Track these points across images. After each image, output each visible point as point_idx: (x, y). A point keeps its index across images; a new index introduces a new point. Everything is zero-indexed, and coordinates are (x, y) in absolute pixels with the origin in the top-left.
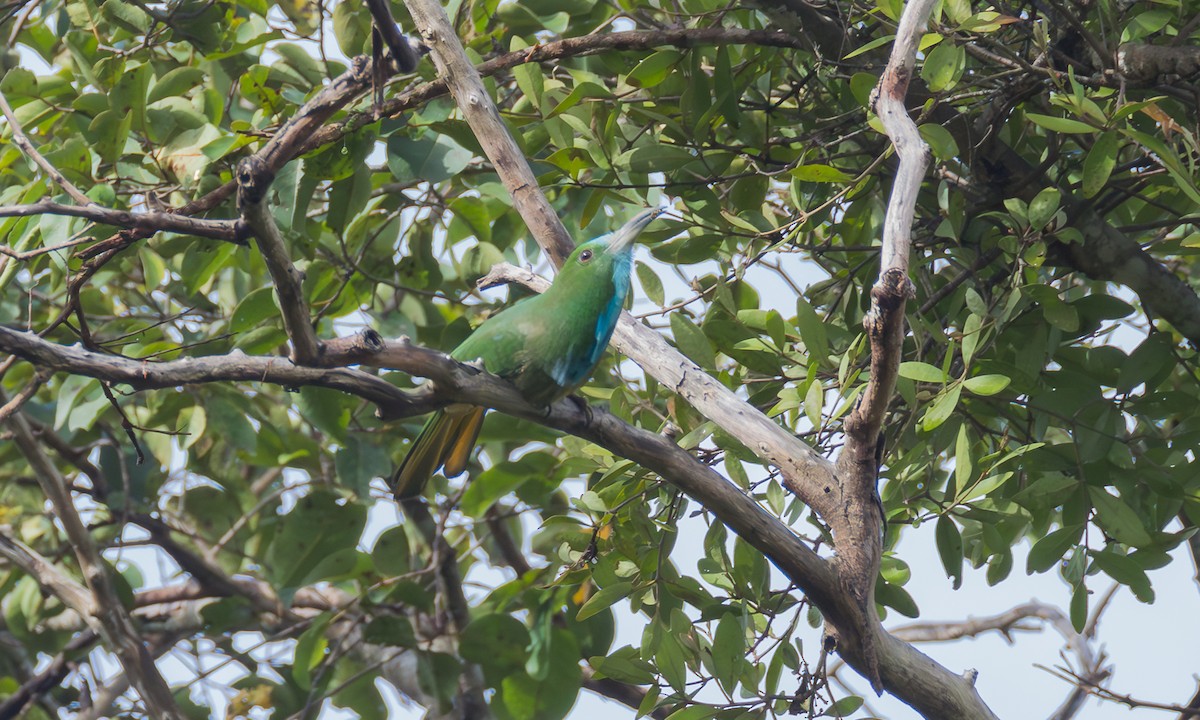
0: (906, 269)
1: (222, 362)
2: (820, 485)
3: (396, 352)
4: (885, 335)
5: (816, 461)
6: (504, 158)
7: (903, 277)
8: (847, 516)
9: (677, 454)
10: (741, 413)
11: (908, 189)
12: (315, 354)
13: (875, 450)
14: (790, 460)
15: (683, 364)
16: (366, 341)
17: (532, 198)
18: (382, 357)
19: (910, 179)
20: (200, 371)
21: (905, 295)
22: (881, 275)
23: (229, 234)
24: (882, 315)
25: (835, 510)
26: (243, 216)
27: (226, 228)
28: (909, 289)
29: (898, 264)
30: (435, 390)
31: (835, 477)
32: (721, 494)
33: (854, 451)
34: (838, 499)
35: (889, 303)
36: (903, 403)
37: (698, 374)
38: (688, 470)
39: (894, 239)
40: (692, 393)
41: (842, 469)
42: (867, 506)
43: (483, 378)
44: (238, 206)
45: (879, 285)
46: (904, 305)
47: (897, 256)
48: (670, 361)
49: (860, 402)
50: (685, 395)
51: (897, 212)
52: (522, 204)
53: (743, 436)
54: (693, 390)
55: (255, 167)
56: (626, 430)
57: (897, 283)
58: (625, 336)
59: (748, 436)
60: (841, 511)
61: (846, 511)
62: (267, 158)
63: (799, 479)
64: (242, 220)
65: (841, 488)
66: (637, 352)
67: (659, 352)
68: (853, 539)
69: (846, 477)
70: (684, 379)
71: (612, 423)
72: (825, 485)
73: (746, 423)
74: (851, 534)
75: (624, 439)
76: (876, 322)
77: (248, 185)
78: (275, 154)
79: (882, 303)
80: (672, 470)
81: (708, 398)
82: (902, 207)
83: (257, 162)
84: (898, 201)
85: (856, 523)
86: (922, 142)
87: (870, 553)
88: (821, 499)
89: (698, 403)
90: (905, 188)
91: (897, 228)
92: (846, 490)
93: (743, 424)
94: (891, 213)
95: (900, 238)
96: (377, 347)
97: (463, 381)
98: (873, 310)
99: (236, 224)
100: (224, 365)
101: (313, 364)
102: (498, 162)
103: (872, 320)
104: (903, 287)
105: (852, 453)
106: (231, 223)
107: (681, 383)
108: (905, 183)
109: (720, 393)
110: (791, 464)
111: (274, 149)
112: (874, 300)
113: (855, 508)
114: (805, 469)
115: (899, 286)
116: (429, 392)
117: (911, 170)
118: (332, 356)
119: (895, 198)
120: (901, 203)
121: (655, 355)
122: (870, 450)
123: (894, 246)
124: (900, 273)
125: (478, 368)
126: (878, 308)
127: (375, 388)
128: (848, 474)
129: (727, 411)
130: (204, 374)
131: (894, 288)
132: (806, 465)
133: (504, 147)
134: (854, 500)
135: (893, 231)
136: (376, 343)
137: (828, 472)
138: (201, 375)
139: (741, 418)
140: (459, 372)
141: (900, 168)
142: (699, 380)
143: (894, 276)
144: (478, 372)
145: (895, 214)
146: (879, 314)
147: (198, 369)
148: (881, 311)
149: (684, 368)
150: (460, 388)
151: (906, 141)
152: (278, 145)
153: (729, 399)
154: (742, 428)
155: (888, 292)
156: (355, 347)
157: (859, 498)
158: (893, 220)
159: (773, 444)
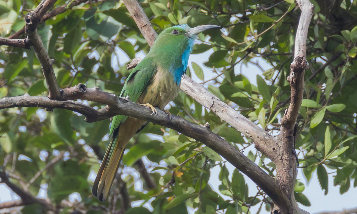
0: (305, 56)
1: (20, 99)
2: (271, 147)
3: (92, 93)
4: (297, 84)
5: (269, 137)
6: (137, 14)
7: (304, 60)
8: (282, 160)
9: (210, 135)
10: (237, 118)
11: (305, 23)
12: (59, 95)
13: (293, 132)
14: (258, 137)
15: (213, 98)
16: (80, 89)
17: (149, 30)
18: (86, 95)
19: (306, 19)
20: (11, 103)
21: (305, 67)
22: (294, 59)
23: (22, 45)
24: (295, 76)
25: (277, 158)
26: (27, 37)
27: (21, 42)
28: (306, 65)
29: (301, 54)
30: (109, 109)
31: (277, 144)
32: (229, 151)
33: (285, 132)
34: (278, 153)
35: (298, 70)
36: (302, 118)
37: (219, 102)
38: (216, 142)
39: (299, 44)
40: (217, 110)
41: (280, 140)
42: (291, 155)
43: (129, 104)
44: (25, 33)
45: (294, 63)
46: (304, 72)
47: (301, 51)
48: (207, 97)
49: (287, 112)
50: (214, 111)
51: (301, 32)
52: (145, 33)
53: (238, 127)
54: (217, 109)
55: (32, 16)
56: (189, 125)
57: (301, 62)
58: (188, 87)
59: (240, 127)
60: (280, 158)
61: (282, 158)
62: (37, 12)
63: (262, 145)
64: (27, 39)
65: (280, 148)
66: (194, 93)
67: (202, 93)
68: (285, 169)
69: (281, 144)
70: (213, 104)
71: (184, 122)
72: (273, 147)
73: (240, 122)
74: (284, 167)
75: (188, 129)
76: (293, 79)
77: (30, 24)
78: (41, 10)
79: (295, 70)
80: (209, 142)
81: (223, 112)
82: (303, 30)
83: (33, 14)
84: (301, 28)
85: (286, 163)
86: (310, 3)
87: (292, 175)
88: (271, 153)
89: (219, 114)
90: (304, 23)
91: (301, 39)
92: (282, 149)
93: (238, 122)
94: (298, 33)
95: (302, 44)
96: (85, 92)
97: (121, 105)
98: (291, 74)
99: (25, 40)
100: (21, 100)
101: (58, 99)
102: (135, 15)
103: (291, 78)
104: (304, 64)
105: (283, 133)
106: (23, 40)
107: (212, 106)
108: (304, 21)
109: (228, 110)
110: (259, 139)
111: (40, 8)
112: (292, 69)
113: (285, 156)
114: (265, 140)
115: (302, 63)
116: (106, 110)
117: (306, 15)
118: (66, 95)
119: (300, 27)
120: (302, 29)
121: (201, 94)
122: (291, 132)
123: (300, 47)
124: (302, 58)
125: (127, 100)
126: (293, 73)
127: (84, 109)
128: (282, 142)
129: (231, 117)
130: (13, 104)
131: (300, 64)
132: (265, 139)
133: (137, 9)
134: (285, 153)
135: (299, 41)
136: (84, 90)
137: (274, 141)
138: (11, 104)
139: (237, 120)
140: (119, 101)
141: (302, 14)
142: (220, 104)
143: (300, 59)
144: (127, 101)
145: (299, 34)
146: (294, 75)
147: (11, 102)
148: (294, 74)
149: (213, 100)
150: (120, 108)
151: (304, 3)
152: (42, 7)
153: (232, 112)
154: (238, 124)
155: (297, 66)
156: (76, 91)
157: (287, 152)
158: (299, 36)
159: (251, 131)
